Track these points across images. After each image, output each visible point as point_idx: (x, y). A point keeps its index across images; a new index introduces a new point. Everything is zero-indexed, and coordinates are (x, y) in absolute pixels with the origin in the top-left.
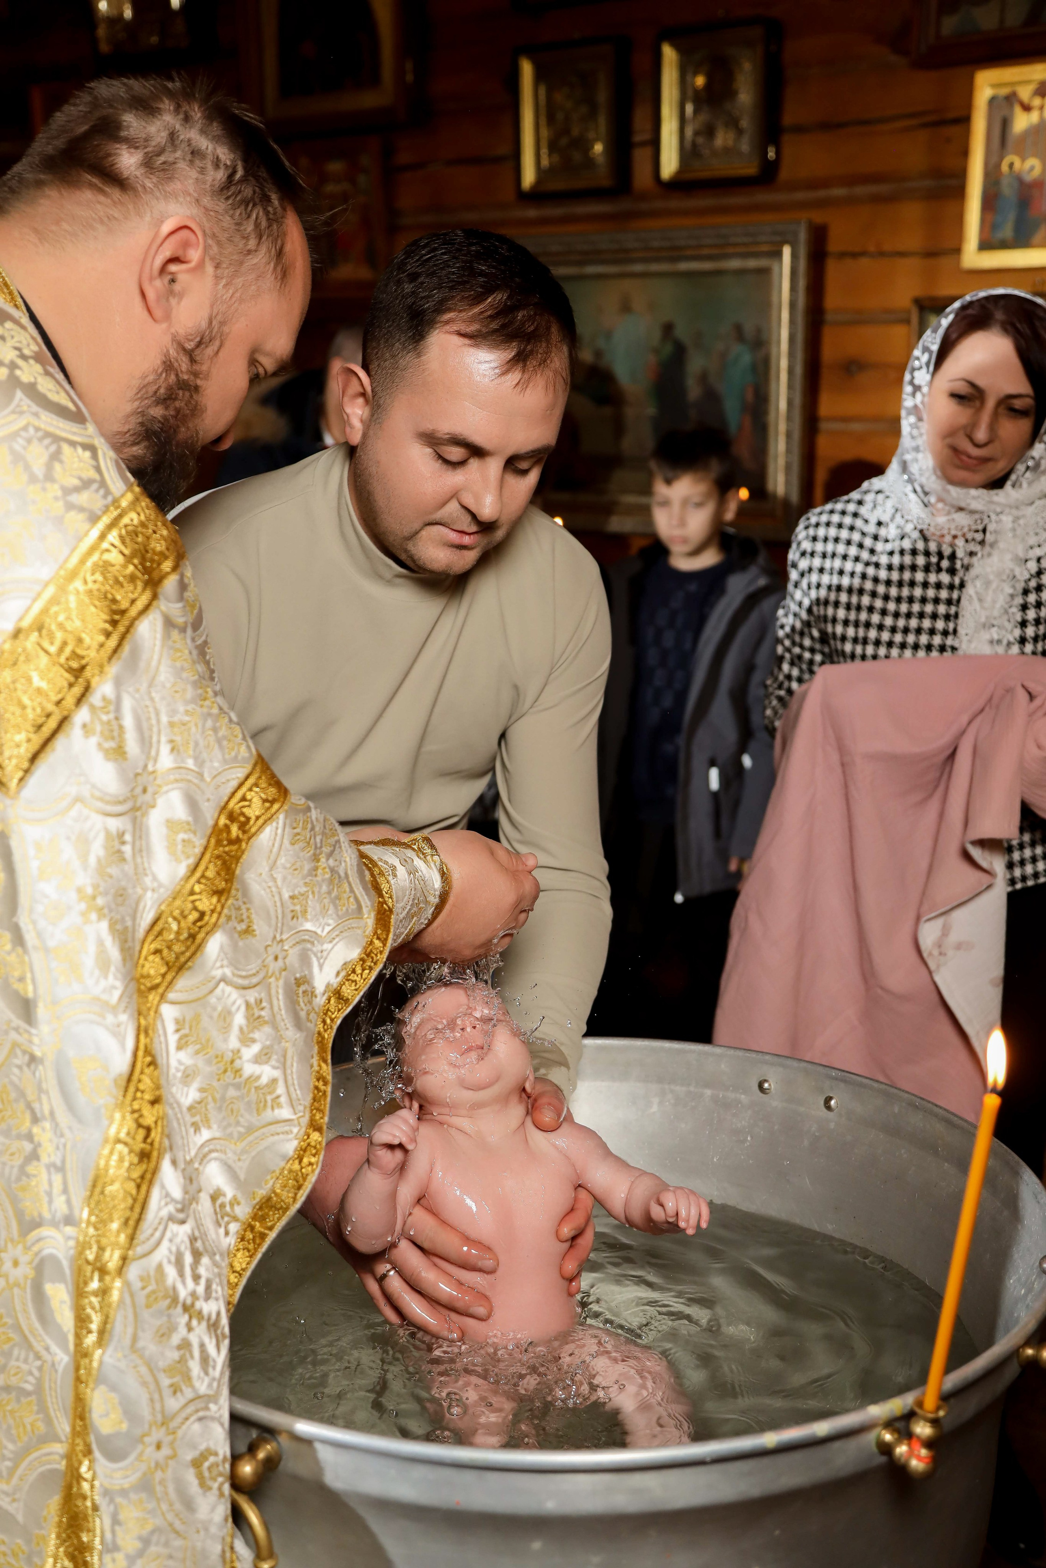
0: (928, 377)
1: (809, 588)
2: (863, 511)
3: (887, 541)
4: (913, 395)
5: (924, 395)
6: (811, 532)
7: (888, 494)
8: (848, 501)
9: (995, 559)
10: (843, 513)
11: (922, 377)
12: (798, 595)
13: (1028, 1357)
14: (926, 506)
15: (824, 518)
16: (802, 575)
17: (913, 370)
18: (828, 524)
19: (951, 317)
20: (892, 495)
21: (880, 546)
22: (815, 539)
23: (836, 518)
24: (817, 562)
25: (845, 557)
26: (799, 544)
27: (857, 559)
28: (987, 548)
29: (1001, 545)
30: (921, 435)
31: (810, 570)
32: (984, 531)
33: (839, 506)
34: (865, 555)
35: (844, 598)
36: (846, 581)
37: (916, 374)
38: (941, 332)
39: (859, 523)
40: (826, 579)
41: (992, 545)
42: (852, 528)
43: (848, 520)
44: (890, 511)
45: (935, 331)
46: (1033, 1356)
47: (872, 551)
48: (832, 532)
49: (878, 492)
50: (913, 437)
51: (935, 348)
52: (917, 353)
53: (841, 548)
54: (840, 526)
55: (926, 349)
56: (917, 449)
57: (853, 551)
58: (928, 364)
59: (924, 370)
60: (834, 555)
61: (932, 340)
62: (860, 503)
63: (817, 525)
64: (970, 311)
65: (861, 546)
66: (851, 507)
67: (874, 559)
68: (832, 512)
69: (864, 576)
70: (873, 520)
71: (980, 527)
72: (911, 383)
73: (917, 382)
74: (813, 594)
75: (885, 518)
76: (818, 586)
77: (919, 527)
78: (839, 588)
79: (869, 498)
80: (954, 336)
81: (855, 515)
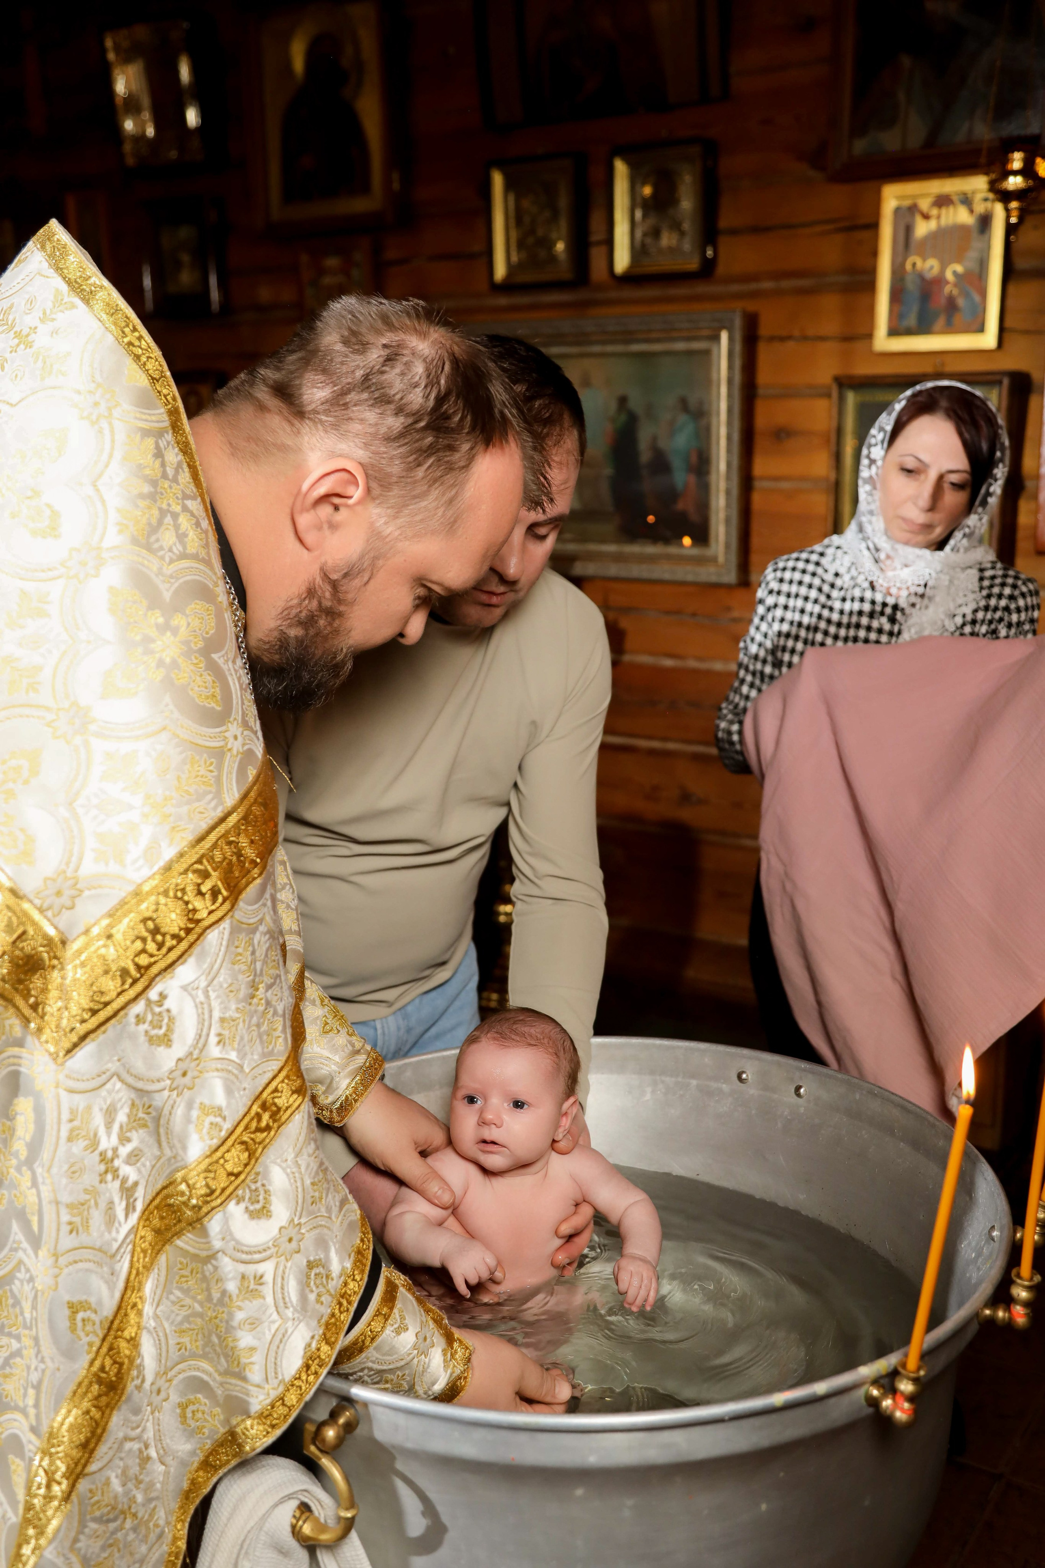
0: (882, 453)
1: (773, 620)
2: (824, 561)
3: (841, 589)
4: (870, 467)
5: (878, 468)
6: (779, 574)
7: (845, 550)
8: (812, 552)
9: (931, 609)
10: (807, 561)
11: (877, 452)
12: (764, 627)
13: (986, 1316)
14: (877, 562)
15: (791, 564)
16: (769, 609)
17: (870, 446)
18: (794, 569)
19: (903, 403)
20: (849, 551)
21: (835, 594)
22: (781, 580)
23: (801, 565)
24: (782, 600)
25: (806, 599)
26: (767, 583)
27: (816, 601)
28: (926, 601)
29: (937, 599)
30: (874, 501)
31: (776, 606)
32: (925, 585)
33: (804, 556)
34: (823, 599)
35: (803, 633)
36: (806, 620)
37: (873, 449)
38: (894, 415)
39: (820, 571)
40: (789, 615)
41: (930, 599)
42: (814, 574)
43: (811, 568)
44: (847, 563)
45: (889, 414)
46: (990, 1315)
47: (829, 597)
48: (797, 576)
49: (838, 548)
50: (868, 503)
51: (889, 428)
52: (873, 431)
53: (803, 591)
54: (804, 572)
55: (881, 429)
56: (871, 513)
57: (813, 594)
58: (882, 442)
59: (879, 446)
60: (797, 596)
61: (886, 421)
62: (822, 554)
63: (784, 569)
64: (920, 399)
65: (820, 590)
66: (814, 557)
67: (829, 603)
68: (797, 559)
69: (820, 617)
70: (832, 571)
71: (922, 583)
72: (868, 457)
73: (873, 456)
74: (776, 627)
75: (842, 571)
76: (782, 620)
77: (870, 579)
78: (800, 625)
79: (830, 551)
80: (904, 419)
81: (817, 564)
